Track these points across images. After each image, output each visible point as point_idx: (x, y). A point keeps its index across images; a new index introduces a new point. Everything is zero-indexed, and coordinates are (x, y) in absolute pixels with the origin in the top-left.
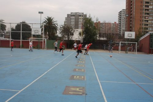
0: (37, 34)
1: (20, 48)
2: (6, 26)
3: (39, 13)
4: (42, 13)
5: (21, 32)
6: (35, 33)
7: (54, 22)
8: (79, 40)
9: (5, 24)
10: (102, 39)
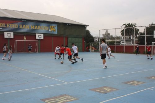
1: (144, 54)
5: (145, 35)
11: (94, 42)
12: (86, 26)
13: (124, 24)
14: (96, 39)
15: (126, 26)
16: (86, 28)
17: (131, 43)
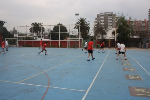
0: (75, 34)
1: (59, 47)
2: (44, 28)
3: (76, 14)
4: (78, 14)
6: (73, 33)
7: (86, 22)
8: (113, 38)
9: (43, 27)
10: (135, 37)
11: (14, 38)
12: (3, 23)
13: (32, 23)
14: (16, 35)
15: (34, 24)
16: (3, 24)
17: (43, 39)
